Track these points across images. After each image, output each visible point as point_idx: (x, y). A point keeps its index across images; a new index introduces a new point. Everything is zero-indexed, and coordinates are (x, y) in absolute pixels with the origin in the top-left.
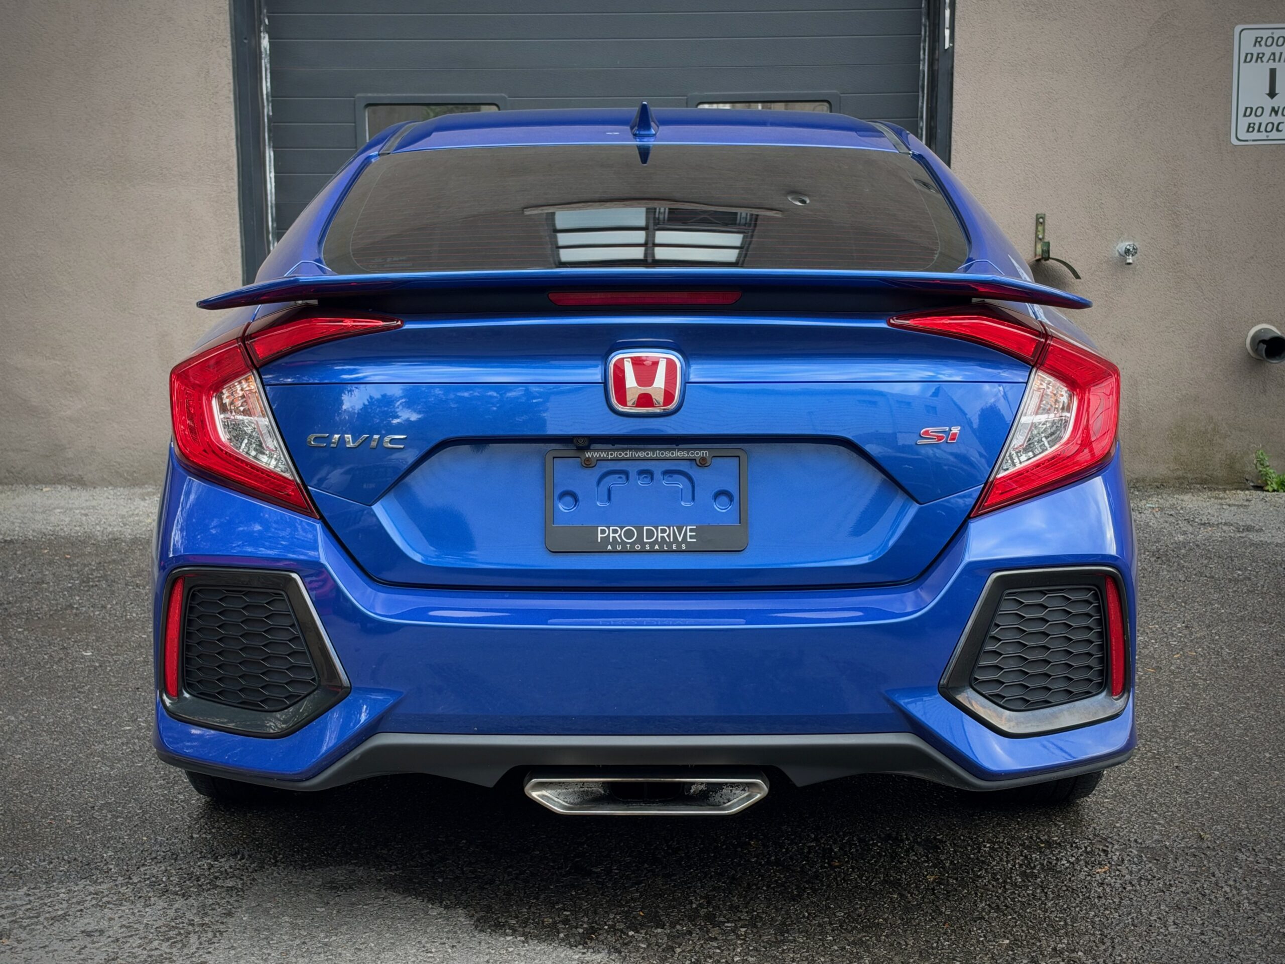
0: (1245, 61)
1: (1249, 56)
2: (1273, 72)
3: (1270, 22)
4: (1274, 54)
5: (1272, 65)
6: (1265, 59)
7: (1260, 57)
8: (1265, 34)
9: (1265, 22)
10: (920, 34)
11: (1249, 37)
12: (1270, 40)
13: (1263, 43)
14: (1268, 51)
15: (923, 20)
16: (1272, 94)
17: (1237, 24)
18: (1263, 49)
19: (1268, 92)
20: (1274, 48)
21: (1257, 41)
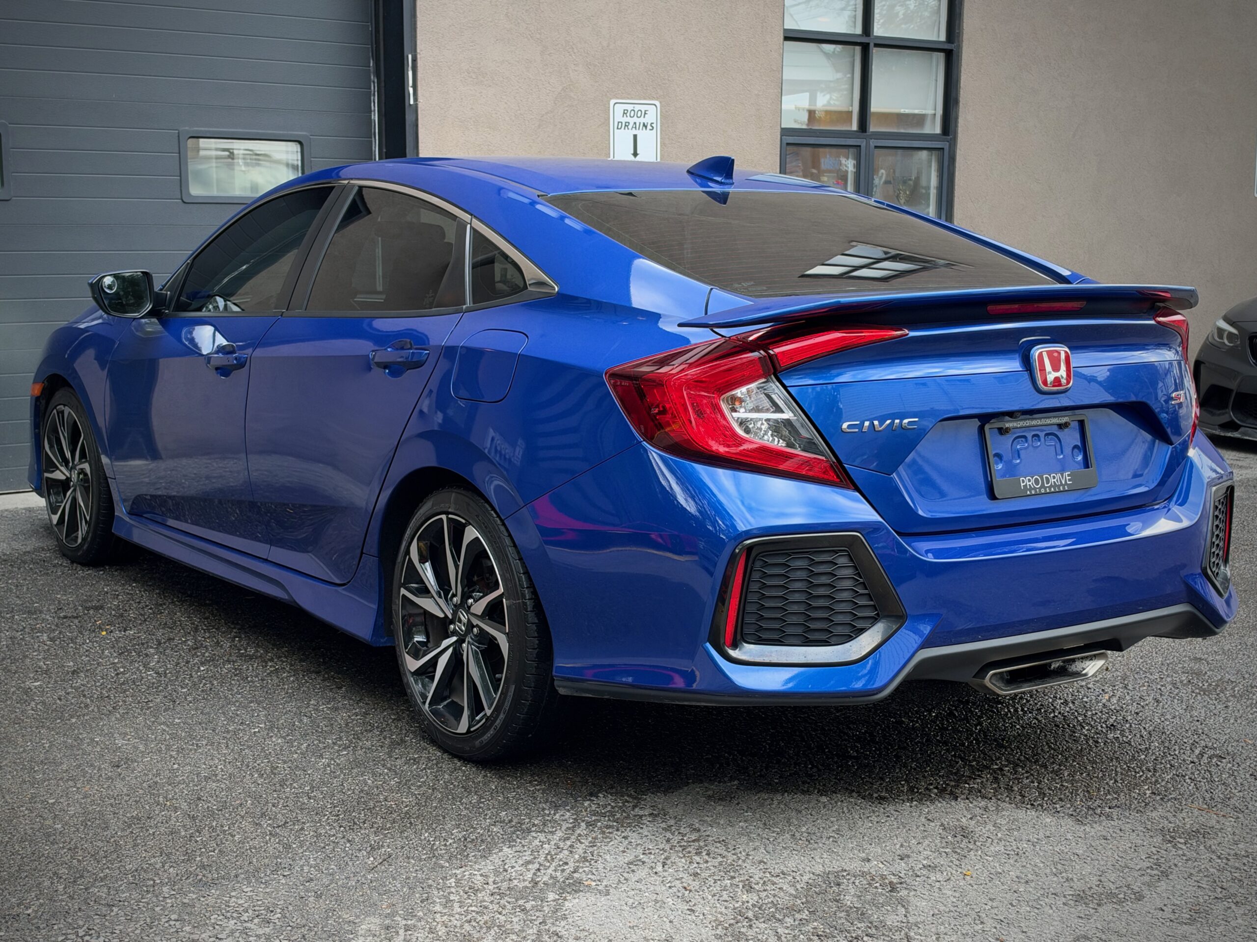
0: (618, 128)
1: (620, 124)
2: (635, 137)
3: (632, 98)
4: (635, 123)
5: (635, 132)
6: (630, 127)
7: (627, 125)
8: (630, 107)
9: (628, 98)
10: (370, 89)
11: (619, 109)
12: (633, 112)
13: (628, 114)
14: (632, 121)
15: (372, 77)
16: (635, 154)
17: (611, 99)
18: (628, 119)
19: (632, 152)
20: (635, 119)
21: (625, 113)
